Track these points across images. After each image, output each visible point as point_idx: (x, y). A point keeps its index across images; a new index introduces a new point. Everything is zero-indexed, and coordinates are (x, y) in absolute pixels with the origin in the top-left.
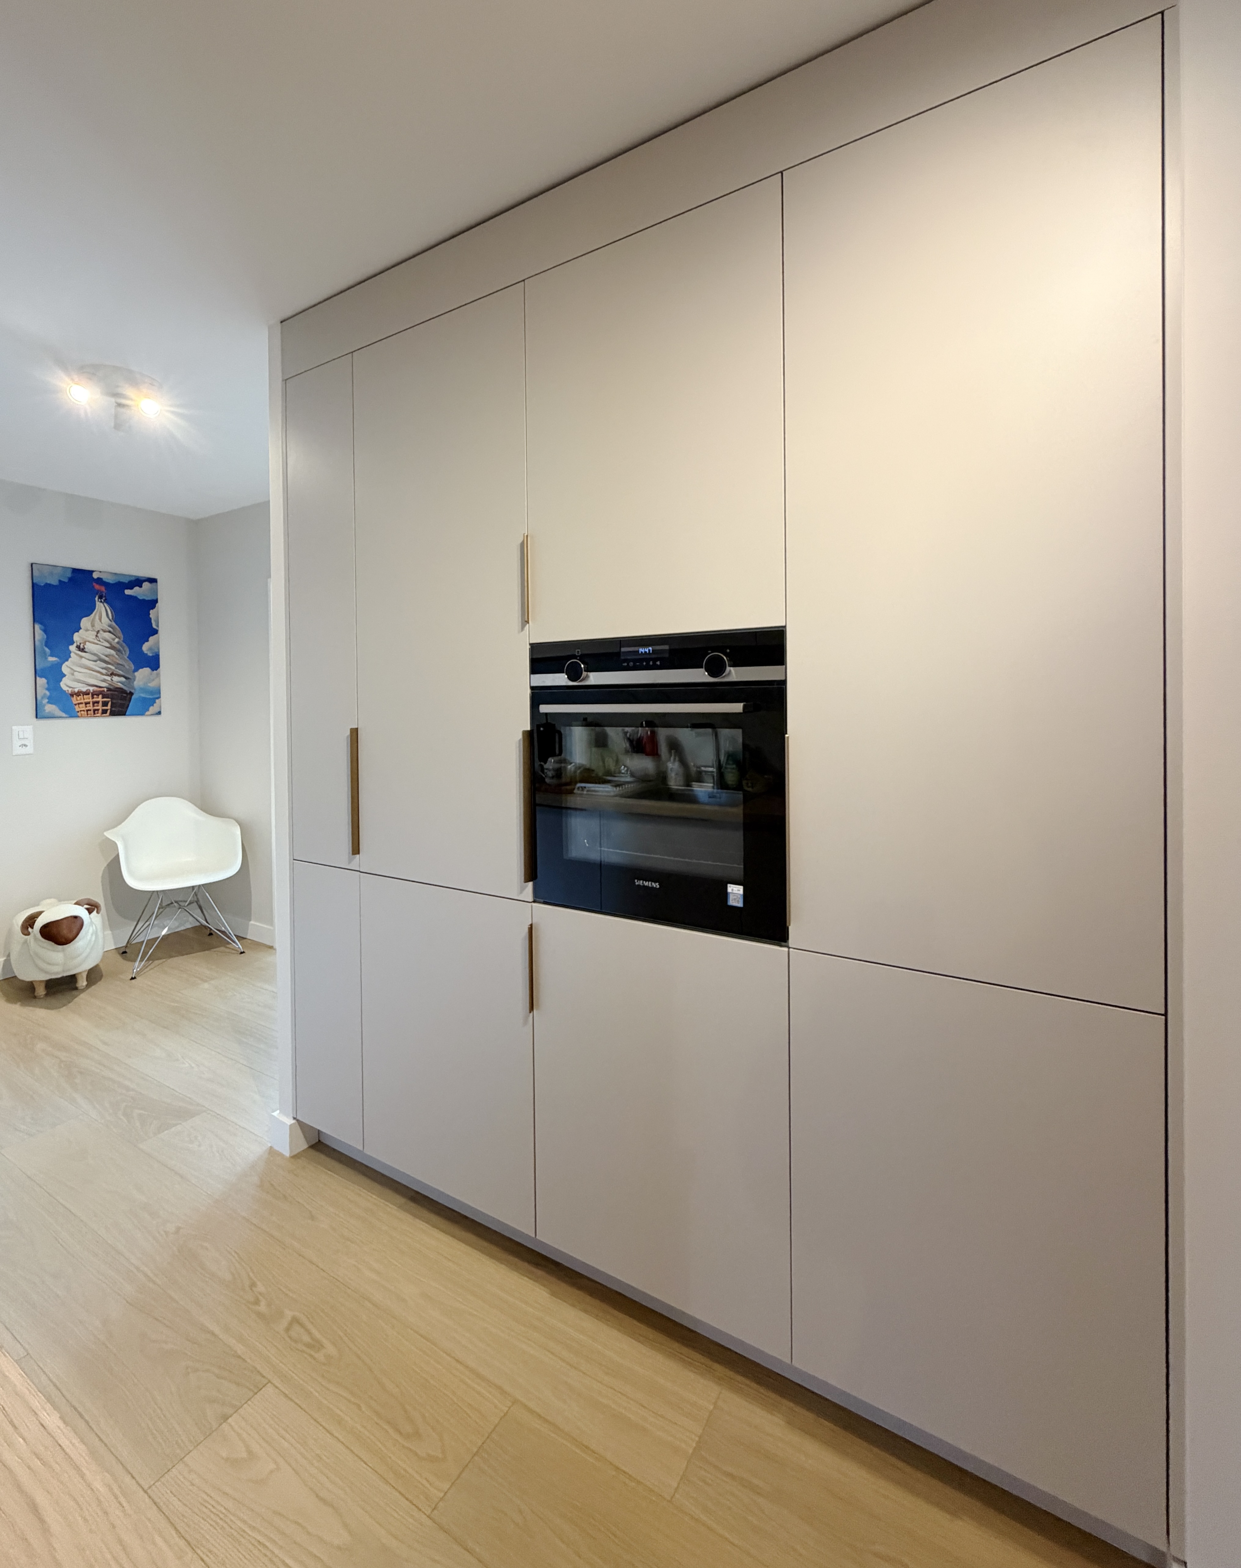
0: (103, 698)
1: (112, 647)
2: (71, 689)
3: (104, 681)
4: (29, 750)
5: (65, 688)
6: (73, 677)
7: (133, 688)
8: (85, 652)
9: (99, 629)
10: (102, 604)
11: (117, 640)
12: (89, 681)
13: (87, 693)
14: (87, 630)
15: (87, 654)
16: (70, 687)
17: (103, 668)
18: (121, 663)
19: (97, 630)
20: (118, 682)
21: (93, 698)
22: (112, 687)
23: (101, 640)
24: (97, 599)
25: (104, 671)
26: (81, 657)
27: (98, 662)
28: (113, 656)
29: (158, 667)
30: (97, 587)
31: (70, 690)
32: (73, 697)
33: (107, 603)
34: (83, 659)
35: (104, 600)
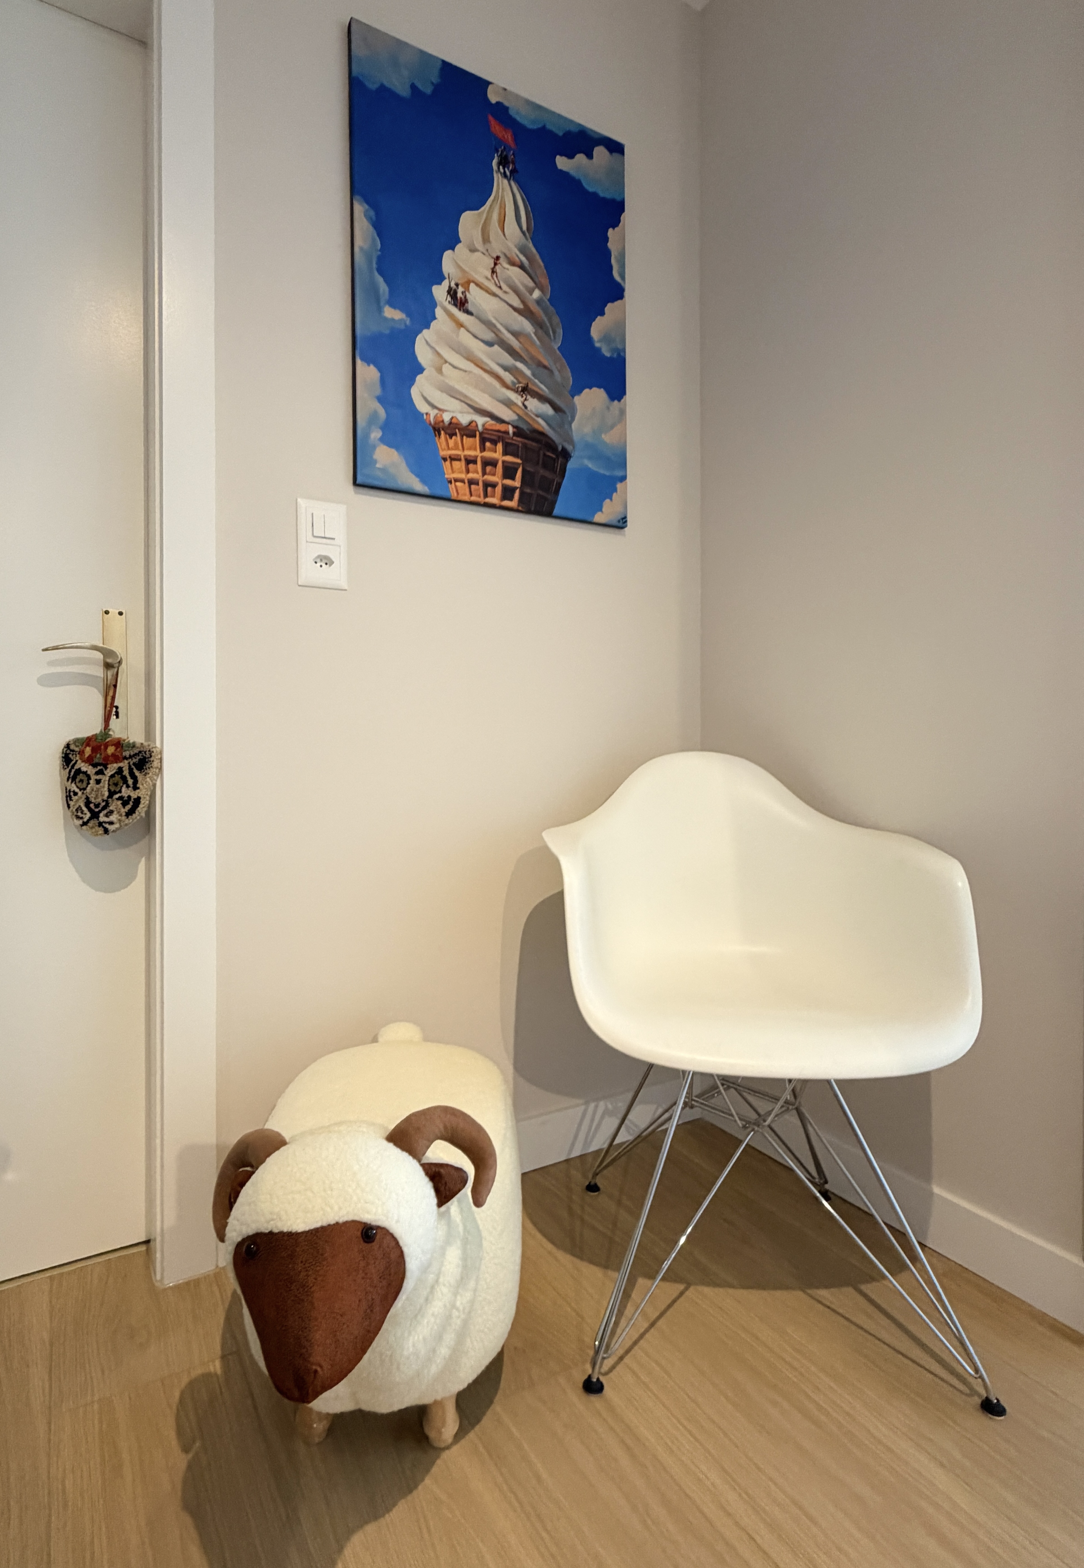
0: (505, 453)
1: (526, 312)
2: (436, 411)
3: (508, 404)
4: (336, 575)
5: (422, 407)
6: (442, 378)
7: (571, 442)
8: (468, 312)
9: (499, 254)
10: (506, 181)
11: (537, 294)
12: (477, 400)
13: (469, 431)
14: (473, 250)
15: (469, 317)
16: (434, 407)
17: (506, 369)
18: (546, 363)
19: (495, 256)
20: (537, 416)
21: (483, 449)
22: (524, 427)
23: (505, 287)
24: (495, 163)
25: (508, 377)
26: (460, 325)
27: (496, 347)
28: (527, 336)
29: (624, 393)
30: (496, 128)
31: (433, 413)
32: (440, 434)
33: (517, 182)
34: (462, 329)
35: (511, 172)
